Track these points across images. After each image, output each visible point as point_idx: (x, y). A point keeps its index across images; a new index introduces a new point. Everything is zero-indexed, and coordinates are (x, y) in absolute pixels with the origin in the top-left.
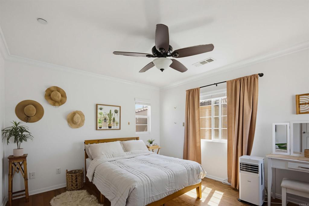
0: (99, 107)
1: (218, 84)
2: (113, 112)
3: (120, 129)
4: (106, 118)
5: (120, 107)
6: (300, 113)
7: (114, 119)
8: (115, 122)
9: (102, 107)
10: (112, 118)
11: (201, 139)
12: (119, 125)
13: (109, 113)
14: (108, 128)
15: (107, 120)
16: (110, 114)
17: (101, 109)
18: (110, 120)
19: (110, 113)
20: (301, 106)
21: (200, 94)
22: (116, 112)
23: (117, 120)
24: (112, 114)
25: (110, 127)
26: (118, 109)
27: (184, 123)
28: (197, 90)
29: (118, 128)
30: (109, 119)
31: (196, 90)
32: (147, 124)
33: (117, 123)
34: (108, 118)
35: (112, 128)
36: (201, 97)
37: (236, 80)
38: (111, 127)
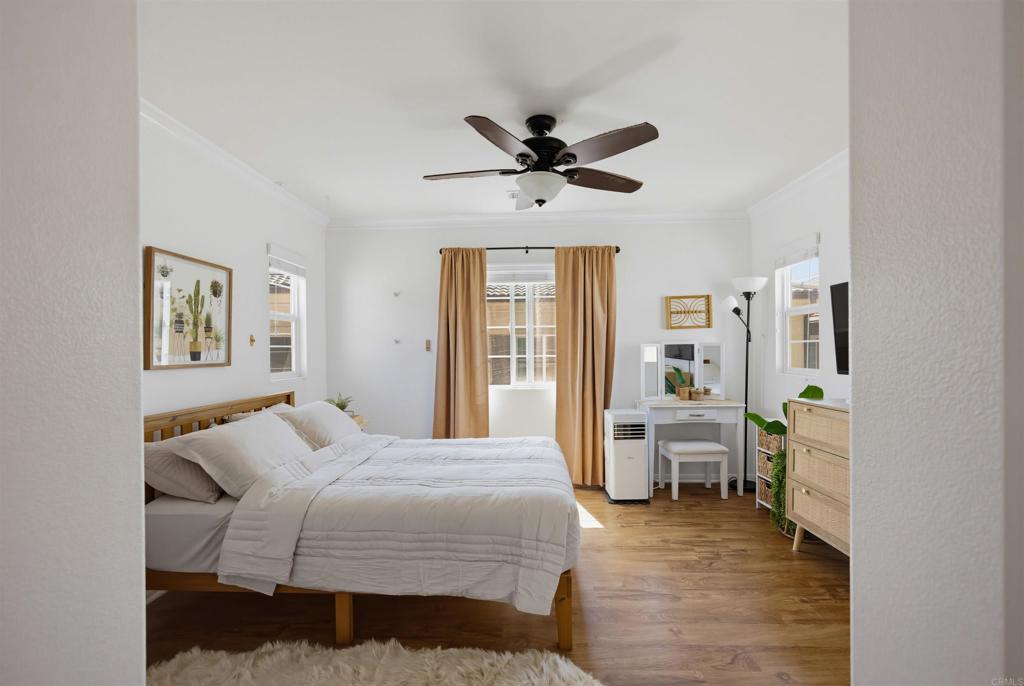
0: (159, 261)
1: (530, 251)
2: (206, 291)
3: (228, 362)
4: (180, 315)
5: (230, 272)
6: (672, 328)
7: (208, 320)
8: (212, 334)
9: (170, 262)
10: (203, 317)
11: (490, 387)
12: (223, 345)
13: (193, 296)
14: (188, 359)
15: (185, 325)
16: (195, 301)
17: (165, 273)
18: (196, 324)
19: (197, 292)
20: (673, 315)
21: (488, 266)
22: (216, 290)
23: (219, 324)
24: (203, 297)
25: (195, 356)
26: (222, 278)
27: (428, 343)
28: (477, 254)
29: (222, 358)
30: (191, 322)
31: (474, 253)
32: (290, 344)
33: (218, 339)
34: (188, 316)
35: (203, 359)
36: (489, 273)
37: (576, 250)
38: (200, 353)
